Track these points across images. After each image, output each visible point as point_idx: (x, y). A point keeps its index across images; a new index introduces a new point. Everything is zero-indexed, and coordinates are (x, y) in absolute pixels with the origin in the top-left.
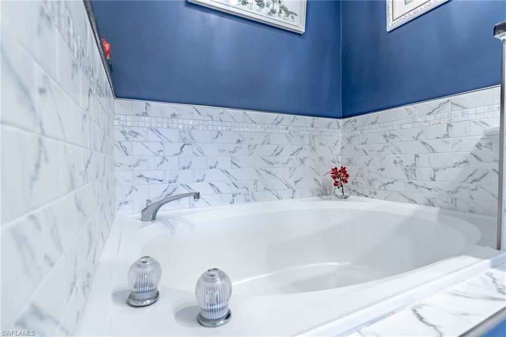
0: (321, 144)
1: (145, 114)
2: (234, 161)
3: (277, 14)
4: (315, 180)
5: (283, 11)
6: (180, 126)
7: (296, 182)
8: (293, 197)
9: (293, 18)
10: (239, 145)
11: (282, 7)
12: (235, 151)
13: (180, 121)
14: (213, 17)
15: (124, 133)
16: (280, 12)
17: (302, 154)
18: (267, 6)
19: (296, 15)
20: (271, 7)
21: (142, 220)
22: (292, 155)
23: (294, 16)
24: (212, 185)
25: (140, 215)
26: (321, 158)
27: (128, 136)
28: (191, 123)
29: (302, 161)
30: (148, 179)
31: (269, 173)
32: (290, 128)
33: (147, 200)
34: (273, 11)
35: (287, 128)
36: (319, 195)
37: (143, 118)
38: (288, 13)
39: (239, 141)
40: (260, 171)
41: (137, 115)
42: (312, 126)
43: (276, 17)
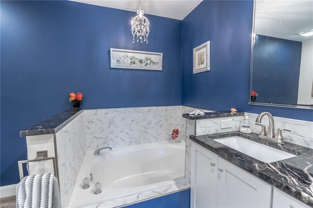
0: (170, 118)
1: (96, 114)
2: (130, 129)
3: (149, 65)
4: (167, 133)
5: (152, 63)
6: (109, 117)
7: (158, 135)
8: (156, 142)
9: (156, 65)
10: (132, 122)
11: (151, 61)
12: (131, 125)
13: (109, 115)
14: (121, 71)
15: (88, 122)
16: (150, 63)
17: (161, 123)
18: (144, 62)
19: (158, 63)
20: (146, 62)
21: (95, 155)
22: (156, 124)
23: (157, 64)
24: (121, 139)
25: (93, 152)
26: (170, 124)
27: (90, 123)
28: (113, 115)
29: (161, 126)
30: (97, 138)
31: (145, 132)
32: (155, 113)
33: (97, 146)
34: (147, 64)
35: (154, 113)
36: (169, 140)
37: (95, 116)
38: (154, 63)
39: (132, 121)
40: (142, 132)
41: (93, 115)
42: (166, 110)
43: (148, 66)
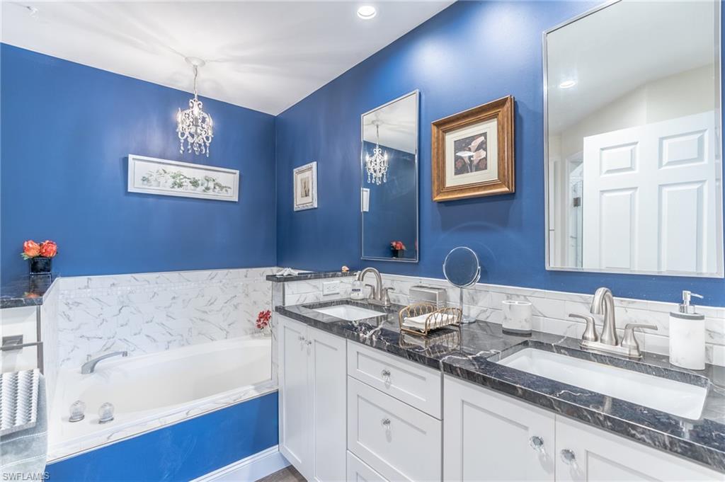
0: (255, 290)
1: (87, 287)
2: (169, 314)
3: (211, 190)
4: (249, 321)
5: (217, 187)
6: (119, 293)
7: (229, 325)
8: (226, 338)
9: (226, 191)
10: (174, 301)
11: (217, 184)
12: (170, 306)
13: (119, 288)
14: (151, 200)
15: (67, 304)
16: (215, 188)
17: (235, 301)
18: (202, 185)
19: (230, 188)
20: (206, 185)
21: (82, 373)
22: (226, 303)
23: (228, 190)
24: (148, 336)
25: (80, 369)
26: (255, 302)
27: (71, 306)
28: (129, 289)
29: (236, 307)
30: (88, 338)
31: (202, 320)
32: (224, 281)
33: (88, 355)
34: (207, 189)
35: (221, 282)
36: (252, 333)
37: (85, 290)
38: (222, 187)
39: (174, 298)
40: (195, 320)
41: (79, 288)
42: (246, 276)
43: (211, 192)
